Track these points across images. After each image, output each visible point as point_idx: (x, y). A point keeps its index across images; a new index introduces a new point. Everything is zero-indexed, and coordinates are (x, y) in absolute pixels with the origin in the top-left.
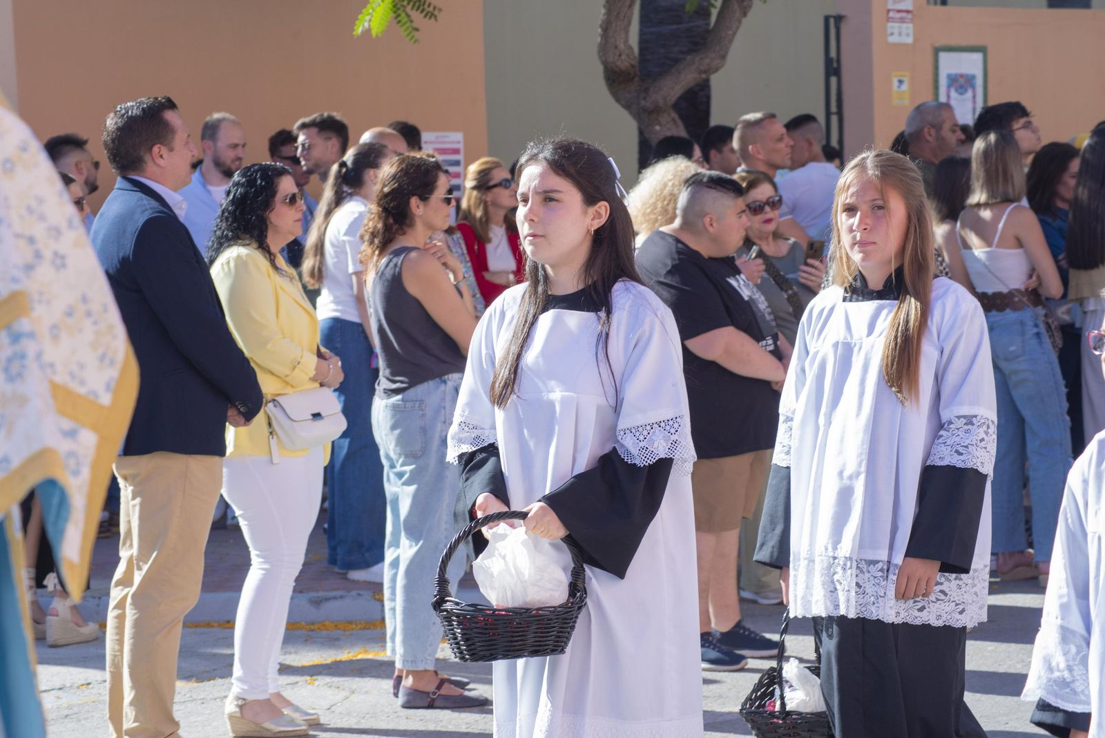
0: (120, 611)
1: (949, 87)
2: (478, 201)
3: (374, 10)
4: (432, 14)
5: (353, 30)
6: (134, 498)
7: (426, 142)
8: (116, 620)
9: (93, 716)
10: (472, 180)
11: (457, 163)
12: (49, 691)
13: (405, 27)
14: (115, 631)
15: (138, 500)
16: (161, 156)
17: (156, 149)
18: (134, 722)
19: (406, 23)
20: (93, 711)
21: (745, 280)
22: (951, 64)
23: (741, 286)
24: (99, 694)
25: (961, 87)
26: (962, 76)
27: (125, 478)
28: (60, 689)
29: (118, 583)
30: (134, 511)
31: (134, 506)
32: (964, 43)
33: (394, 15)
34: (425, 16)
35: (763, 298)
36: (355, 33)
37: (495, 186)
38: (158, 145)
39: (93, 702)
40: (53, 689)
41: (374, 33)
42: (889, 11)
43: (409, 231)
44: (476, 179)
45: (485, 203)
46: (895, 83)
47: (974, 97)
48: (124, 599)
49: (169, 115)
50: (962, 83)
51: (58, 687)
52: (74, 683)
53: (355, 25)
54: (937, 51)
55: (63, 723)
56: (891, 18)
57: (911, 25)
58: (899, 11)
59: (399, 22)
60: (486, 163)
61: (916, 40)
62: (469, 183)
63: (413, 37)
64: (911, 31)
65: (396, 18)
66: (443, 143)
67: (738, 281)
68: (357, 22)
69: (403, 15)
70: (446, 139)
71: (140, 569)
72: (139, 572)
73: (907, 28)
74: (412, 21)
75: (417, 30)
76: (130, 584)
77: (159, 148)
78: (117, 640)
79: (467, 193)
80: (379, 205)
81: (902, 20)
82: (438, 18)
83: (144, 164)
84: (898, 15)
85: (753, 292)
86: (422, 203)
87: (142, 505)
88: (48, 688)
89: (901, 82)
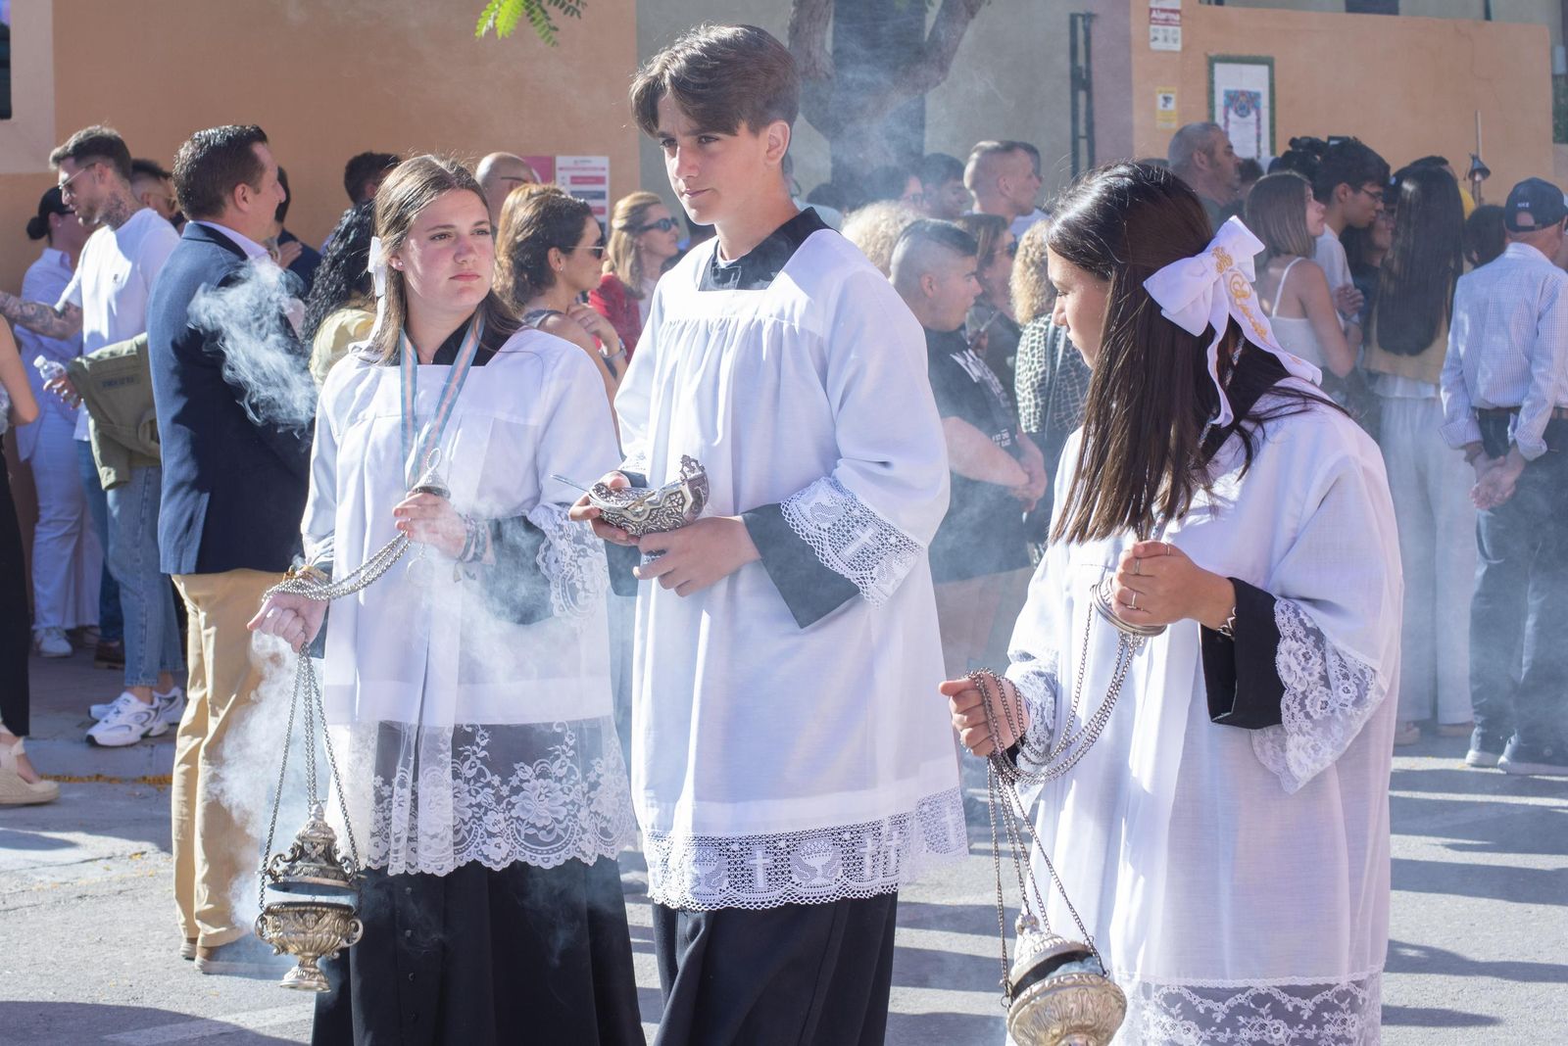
0: (188, 766)
1: (1227, 108)
2: (629, 245)
3: (500, 5)
4: (575, 10)
5: (476, 30)
6: (207, 627)
7: (561, 169)
8: (184, 777)
9: (152, 894)
10: (622, 219)
11: (601, 195)
12: (96, 860)
13: (540, 26)
14: (181, 790)
15: (212, 630)
16: (245, 199)
17: (239, 189)
18: (208, 903)
19: (541, 20)
20: (151, 888)
21: (975, 357)
22: (1231, 78)
23: (969, 364)
24: (157, 866)
25: (1242, 108)
26: (1243, 93)
27: (196, 601)
28: (109, 858)
29: (187, 732)
30: (207, 641)
31: (208, 636)
32: (1246, 52)
33: (526, 12)
34: (566, 12)
35: (996, 380)
36: (477, 34)
37: (650, 227)
38: (243, 185)
39: (151, 876)
40: (100, 859)
41: (499, 33)
42: (1151, 10)
43: (549, 290)
44: (626, 217)
45: (638, 248)
46: (1161, 101)
47: (1258, 120)
48: (195, 750)
49: (259, 149)
50: (1242, 102)
51: (106, 855)
52: (125, 852)
53: (477, 24)
54: (1212, 62)
55: (116, 900)
56: (1155, 19)
57: (1179, 29)
58: (1163, 10)
59: (533, 19)
60: (641, 198)
61: (1184, 48)
62: (618, 223)
63: (550, 38)
64: (1179, 36)
65: (528, 15)
66: (584, 169)
67: (965, 358)
68: (480, 21)
69: (538, 10)
70: (587, 165)
71: (215, 714)
72: (215, 718)
73: (1175, 32)
74: (549, 19)
75: (555, 29)
76: (203, 732)
77: (244, 188)
78: (185, 802)
79: (614, 234)
80: (510, 257)
81: (1167, 22)
82: (582, 15)
83: (222, 207)
84: (1163, 16)
85: (984, 371)
86: (563, 255)
87: (217, 635)
88: (94, 857)
89: (1167, 99)
